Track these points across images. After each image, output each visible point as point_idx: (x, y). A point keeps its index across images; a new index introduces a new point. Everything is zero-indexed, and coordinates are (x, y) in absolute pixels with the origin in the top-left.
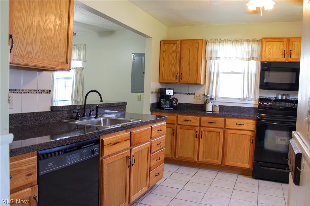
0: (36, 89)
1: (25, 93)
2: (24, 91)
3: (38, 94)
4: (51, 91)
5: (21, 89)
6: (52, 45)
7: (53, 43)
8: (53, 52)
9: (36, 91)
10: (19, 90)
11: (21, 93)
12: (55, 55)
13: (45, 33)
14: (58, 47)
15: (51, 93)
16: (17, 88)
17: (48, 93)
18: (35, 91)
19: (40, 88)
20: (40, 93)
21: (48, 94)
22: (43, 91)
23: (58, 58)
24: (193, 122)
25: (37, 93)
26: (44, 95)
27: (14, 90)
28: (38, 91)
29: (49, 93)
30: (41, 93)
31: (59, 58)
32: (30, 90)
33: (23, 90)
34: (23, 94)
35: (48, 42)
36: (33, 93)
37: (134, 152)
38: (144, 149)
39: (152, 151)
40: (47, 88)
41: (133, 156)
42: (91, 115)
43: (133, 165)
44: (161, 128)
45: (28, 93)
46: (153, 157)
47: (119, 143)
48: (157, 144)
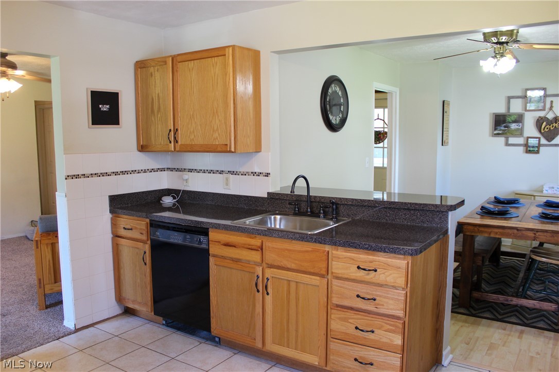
0: (253, 171)
1: (242, 175)
2: (241, 173)
3: (256, 177)
4: (269, 174)
5: (239, 171)
9: (254, 174)
10: (237, 172)
11: (239, 175)
14: (217, 129)
15: (270, 176)
16: (235, 170)
18: (252, 173)
19: (257, 170)
20: (257, 175)
21: (267, 177)
22: (261, 173)
25: (254, 175)
26: (261, 177)
27: (231, 172)
28: (256, 173)
30: (259, 176)
31: (219, 140)
32: (247, 173)
34: (240, 176)
36: (250, 175)
37: (272, 275)
38: (304, 283)
39: (335, 300)
40: (265, 171)
41: (268, 279)
42: (320, 213)
43: (268, 294)
44: (376, 267)
45: (245, 175)
46: (342, 316)
47: (235, 247)
48: (358, 296)
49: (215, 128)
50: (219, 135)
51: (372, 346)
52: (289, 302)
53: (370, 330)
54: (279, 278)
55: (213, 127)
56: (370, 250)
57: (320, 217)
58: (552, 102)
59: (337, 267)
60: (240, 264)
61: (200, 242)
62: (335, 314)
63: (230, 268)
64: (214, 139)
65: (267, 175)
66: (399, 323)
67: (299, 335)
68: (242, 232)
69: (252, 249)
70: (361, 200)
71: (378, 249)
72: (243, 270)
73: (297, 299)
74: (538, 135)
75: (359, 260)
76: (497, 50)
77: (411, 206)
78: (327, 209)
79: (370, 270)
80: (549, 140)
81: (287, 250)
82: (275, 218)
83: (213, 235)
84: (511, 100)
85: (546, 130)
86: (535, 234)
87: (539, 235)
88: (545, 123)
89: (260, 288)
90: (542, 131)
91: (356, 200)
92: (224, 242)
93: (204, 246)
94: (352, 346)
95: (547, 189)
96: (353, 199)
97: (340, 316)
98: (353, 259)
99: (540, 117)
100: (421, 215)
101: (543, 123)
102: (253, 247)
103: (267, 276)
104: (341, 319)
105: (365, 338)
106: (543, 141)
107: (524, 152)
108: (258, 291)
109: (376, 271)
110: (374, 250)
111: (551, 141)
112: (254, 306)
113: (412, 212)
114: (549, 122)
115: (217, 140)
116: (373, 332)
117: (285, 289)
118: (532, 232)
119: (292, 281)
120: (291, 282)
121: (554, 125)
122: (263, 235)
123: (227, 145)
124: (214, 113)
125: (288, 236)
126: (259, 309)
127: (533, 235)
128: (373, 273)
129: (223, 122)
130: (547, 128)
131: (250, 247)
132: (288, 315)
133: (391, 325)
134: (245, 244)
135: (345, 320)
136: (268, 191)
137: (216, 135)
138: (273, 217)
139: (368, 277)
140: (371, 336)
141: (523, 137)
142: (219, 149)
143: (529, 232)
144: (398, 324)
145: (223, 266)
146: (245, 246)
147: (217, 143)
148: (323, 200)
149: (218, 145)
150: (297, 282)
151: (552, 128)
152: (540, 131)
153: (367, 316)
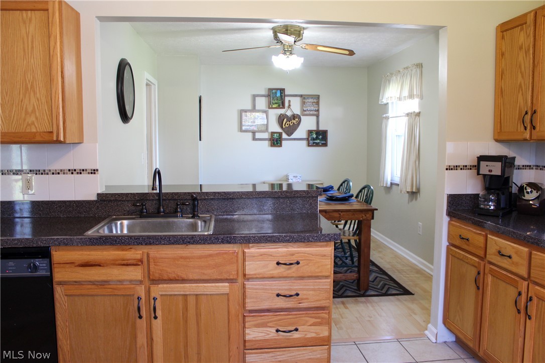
0: (71, 168)
1: (53, 174)
2: (52, 172)
3: (75, 175)
4: (97, 170)
5: (47, 168)
6: (22, 110)
7: (25, 107)
8: (25, 120)
9: (72, 171)
10: (44, 171)
11: (48, 174)
12: (30, 122)
13: (8, 97)
14: (34, 111)
15: (98, 174)
16: (41, 168)
17: (92, 173)
18: (69, 170)
19: (78, 167)
20: (78, 173)
21: (93, 175)
22: (83, 170)
23: (35, 126)
24: (513, 263)
25: (72, 173)
26: (84, 176)
27: (36, 171)
28: (75, 170)
29: (94, 173)
30: (81, 173)
31: (37, 126)
32: (61, 170)
33: (50, 171)
34: (51, 176)
35: (14, 107)
36: (67, 174)
37: (160, 293)
38: (207, 294)
39: (249, 306)
40: (90, 167)
41: (155, 299)
42: (178, 212)
43: (156, 318)
44: (299, 259)
45: (59, 173)
46: (259, 321)
47: (100, 266)
48: (278, 295)
49: (30, 110)
50: (37, 118)
51: (294, 346)
52: (186, 320)
53: (293, 329)
54: (171, 295)
55: (26, 108)
56: (292, 241)
57: (177, 217)
58: (289, 101)
59: (251, 268)
60: (109, 286)
61: (36, 268)
62: (250, 321)
63: (92, 295)
64: (28, 125)
65: (94, 172)
66: (325, 313)
67: (202, 358)
68: (112, 244)
69: (127, 265)
70: (224, 192)
71: (301, 239)
72: (115, 295)
73: (198, 315)
74: (280, 130)
75: (278, 255)
76: (286, 47)
77: (282, 194)
78: (185, 207)
79: (291, 264)
80: (289, 135)
81: (182, 258)
82: (122, 224)
83: (58, 255)
84: (256, 98)
85: (286, 125)
86: (340, 214)
87: (343, 215)
88: (285, 120)
89: (144, 313)
90: (284, 127)
91: (219, 193)
92: (80, 262)
93: (42, 273)
94: (272, 352)
95: (292, 178)
96: (215, 193)
97: (255, 322)
98: (271, 256)
99: (281, 114)
100: (291, 203)
101: (284, 119)
102: (130, 262)
103: (153, 295)
104: (258, 326)
105: (288, 339)
106: (284, 136)
107: (269, 146)
108: (140, 317)
109: (298, 263)
110: (296, 242)
111: (291, 135)
112: (134, 337)
113: (281, 200)
114: (289, 119)
115: (33, 126)
116: (296, 330)
117: (181, 306)
118: (337, 213)
119: (190, 295)
120: (188, 297)
121: (293, 121)
122: (146, 244)
123: (52, 132)
124: (27, 88)
125: (183, 241)
126: (142, 339)
127: (338, 215)
128: (295, 267)
129: (44, 100)
130: (288, 124)
131: (125, 262)
132: (186, 337)
133: (316, 318)
134: (117, 260)
135: (264, 325)
136: (98, 192)
137: (32, 119)
138: (119, 223)
139: (289, 272)
140: (296, 335)
141: (268, 132)
142: (38, 138)
143: (335, 213)
144: (324, 315)
145: (78, 295)
146: (117, 262)
147: (34, 130)
148: (176, 197)
149: (37, 132)
150: (197, 295)
151: (291, 124)
152: (282, 127)
153: (289, 315)
